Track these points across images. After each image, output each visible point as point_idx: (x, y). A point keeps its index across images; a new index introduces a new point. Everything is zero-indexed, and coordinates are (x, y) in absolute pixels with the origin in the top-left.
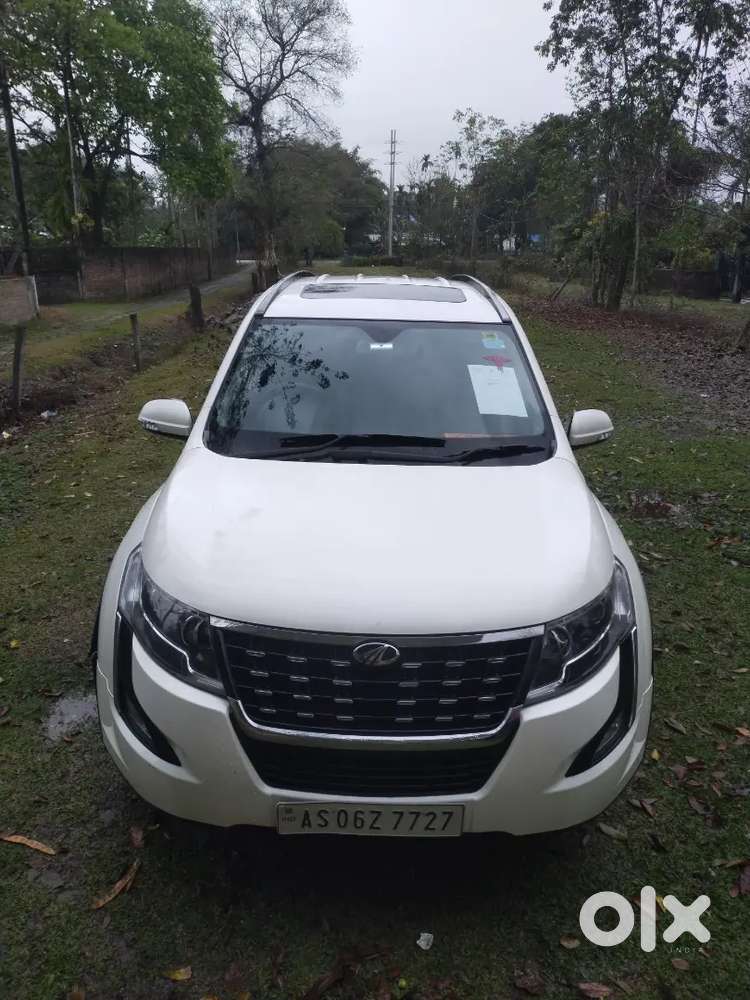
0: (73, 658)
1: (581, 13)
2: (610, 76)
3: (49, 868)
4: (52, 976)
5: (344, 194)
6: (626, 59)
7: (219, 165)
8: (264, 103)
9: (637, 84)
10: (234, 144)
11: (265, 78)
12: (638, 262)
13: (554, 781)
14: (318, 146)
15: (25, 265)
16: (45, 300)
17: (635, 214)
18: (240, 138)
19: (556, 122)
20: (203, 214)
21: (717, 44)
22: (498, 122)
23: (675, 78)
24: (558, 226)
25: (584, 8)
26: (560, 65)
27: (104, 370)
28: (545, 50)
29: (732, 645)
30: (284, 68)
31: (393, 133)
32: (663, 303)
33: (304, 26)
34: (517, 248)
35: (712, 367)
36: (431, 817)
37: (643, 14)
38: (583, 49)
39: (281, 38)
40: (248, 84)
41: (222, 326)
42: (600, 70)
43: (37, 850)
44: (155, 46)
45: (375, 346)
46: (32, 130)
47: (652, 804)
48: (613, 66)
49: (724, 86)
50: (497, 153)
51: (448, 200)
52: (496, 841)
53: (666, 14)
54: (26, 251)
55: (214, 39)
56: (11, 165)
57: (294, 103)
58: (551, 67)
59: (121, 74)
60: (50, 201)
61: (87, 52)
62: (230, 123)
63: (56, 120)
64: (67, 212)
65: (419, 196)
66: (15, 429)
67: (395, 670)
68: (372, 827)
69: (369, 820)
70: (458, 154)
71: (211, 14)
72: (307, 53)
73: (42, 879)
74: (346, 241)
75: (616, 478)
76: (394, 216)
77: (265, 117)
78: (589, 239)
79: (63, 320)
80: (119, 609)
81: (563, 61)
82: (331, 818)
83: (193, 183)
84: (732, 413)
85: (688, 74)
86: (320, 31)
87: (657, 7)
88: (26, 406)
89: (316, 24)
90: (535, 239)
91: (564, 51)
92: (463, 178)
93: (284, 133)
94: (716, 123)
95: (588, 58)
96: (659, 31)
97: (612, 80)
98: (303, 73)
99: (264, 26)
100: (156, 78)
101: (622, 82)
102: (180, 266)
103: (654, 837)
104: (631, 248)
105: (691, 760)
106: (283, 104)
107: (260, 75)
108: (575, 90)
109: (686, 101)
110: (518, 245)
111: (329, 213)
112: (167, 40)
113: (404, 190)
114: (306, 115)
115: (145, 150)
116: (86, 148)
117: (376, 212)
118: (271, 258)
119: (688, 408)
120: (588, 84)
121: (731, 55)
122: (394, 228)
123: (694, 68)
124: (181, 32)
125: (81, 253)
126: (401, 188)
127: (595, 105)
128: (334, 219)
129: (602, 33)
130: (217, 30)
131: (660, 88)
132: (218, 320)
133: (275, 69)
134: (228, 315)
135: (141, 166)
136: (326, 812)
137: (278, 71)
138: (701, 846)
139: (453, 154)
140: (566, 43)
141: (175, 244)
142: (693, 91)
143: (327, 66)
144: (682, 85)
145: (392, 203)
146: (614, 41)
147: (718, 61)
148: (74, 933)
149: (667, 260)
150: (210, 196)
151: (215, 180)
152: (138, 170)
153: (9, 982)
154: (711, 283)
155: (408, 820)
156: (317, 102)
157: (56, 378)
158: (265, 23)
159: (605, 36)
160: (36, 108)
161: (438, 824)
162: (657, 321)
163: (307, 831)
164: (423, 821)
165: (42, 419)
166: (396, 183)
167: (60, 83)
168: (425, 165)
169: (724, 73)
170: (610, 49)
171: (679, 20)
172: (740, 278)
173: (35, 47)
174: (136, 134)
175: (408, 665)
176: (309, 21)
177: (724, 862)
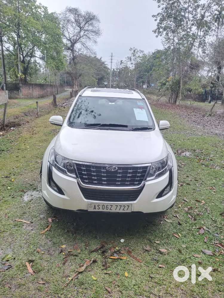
0: (29, 183)
1: (165, 22)
2: (173, 39)
3: (29, 226)
4: (32, 246)
5: (97, 71)
6: (178, 35)
7: (62, 61)
8: (75, 44)
9: (181, 42)
10: (66, 55)
11: (75, 37)
12: (182, 91)
13: (153, 199)
14: (90, 57)
15: (5, 88)
16: (10, 98)
17: (180, 77)
18: (67, 54)
19: (158, 52)
20: (56, 75)
21: (203, 32)
22: (142, 52)
23: (191, 40)
24: (159, 81)
25: (166, 21)
26: (159, 36)
27: (28, 117)
28: (155, 32)
29: (201, 184)
30: (81, 34)
31: (112, 53)
32: (189, 103)
33: (86, 23)
34: (147, 88)
35: (202, 119)
36: (124, 207)
37: (182, 23)
38: (166, 32)
39: (80, 26)
40: (70, 38)
41: (62, 106)
42: (170, 38)
43: (25, 222)
44: (44, 27)
45: (110, 103)
46: (7, 49)
47: (179, 216)
48: (174, 37)
49: (205, 43)
50: (142, 60)
51: (127, 73)
52: (139, 214)
53: (189, 23)
54: (5, 83)
55: (61, 26)
56: (2, 59)
57: (83, 44)
58: (157, 36)
59: (34, 34)
60: (12, 69)
61: (24, 28)
62: (65, 49)
63: (14, 47)
64: (17, 73)
65: (119, 72)
66: (4, 132)
67: (116, 172)
68: (110, 209)
69: (109, 207)
70: (131, 60)
71: (60, 19)
72: (87, 30)
73: (27, 228)
74: (97, 84)
75: (173, 146)
76: (112, 78)
77: (75, 48)
78: (168, 85)
79: (15, 104)
80: (48, 161)
81: (160, 35)
82: (101, 207)
83: (54, 66)
84: (206, 131)
85: (195, 39)
86: (92, 24)
87: (186, 21)
88: (7, 126)
89: (90, 22)
90: (153, 85)
91: (161, 32)
92: (132, 67)
93: (80, 52)
94: (203, 53)
95: (167, 34)
96: (187, 28)
97: (174, 41)
98: (86, 36)
99: (75, 22)
100: (44, 36)
101: (177, 41)
102: (49, 89)
103: (178, 222)
104: (179, 87)
105: (189, 207)
106: (80, 44)
107: (74, 36)
108: (164, 43)
109: (195, 47)
110: (148, 87)
111: (93, 76)
112: (47, 25)
113: (115, 70)
114: (87, 48)
115: (40, 56)
116: (23, 55)
117: (106, 76)
118: (76, 88)
119: (194, 129)
120: (167, 41)
121: (207, 34)
122: (112, 81)
123: (197, 38)
124: (52, 23)
125: (21, 85)
126: (114, 69)
127: (169, 47)
128: (94, 78)
129: (171, 28)
130: (62, 23)
131: (188, 43)
132: (61, 105)
133: (78, 34)
134: (64, 103)
135: (39, 61)
136: (99, 205)
137: (79, 35)
138: (190, 224)
139: (129, 60)
140: (161, 30)
141: (48, 83)
142: (197, 44)
143: (93, 34)
144: (193, 42)
145: (111, 74)
146: (175, 30)
147: (203, 36)
148: (36, 239)
149: (190, 91)
150: (58, 69)
151: (60, 65)
152: (38, 62)
153: (21, 248)
154: (202, 98)
155: (119, 207)
156: (90, 44)
157: (15, 119)
158: (76, 21)
159: (172, 28)
160: (8, 43)
161: (126, 209)
162: (186, 107)
163: (95, 210)
164: (122, 208)
165: (11, 130)
166: (112, 68)
167: (16, 36)
168: (121, 63)
169: (205, 39)
170: (173, 32)
171: (193, 25)
172: (211, 96)
173: (9, 26)
174: (37, 51)
175: (119, 171)
176: (88, 21)
177: (196, 227)
